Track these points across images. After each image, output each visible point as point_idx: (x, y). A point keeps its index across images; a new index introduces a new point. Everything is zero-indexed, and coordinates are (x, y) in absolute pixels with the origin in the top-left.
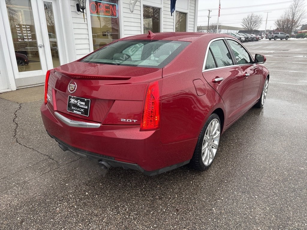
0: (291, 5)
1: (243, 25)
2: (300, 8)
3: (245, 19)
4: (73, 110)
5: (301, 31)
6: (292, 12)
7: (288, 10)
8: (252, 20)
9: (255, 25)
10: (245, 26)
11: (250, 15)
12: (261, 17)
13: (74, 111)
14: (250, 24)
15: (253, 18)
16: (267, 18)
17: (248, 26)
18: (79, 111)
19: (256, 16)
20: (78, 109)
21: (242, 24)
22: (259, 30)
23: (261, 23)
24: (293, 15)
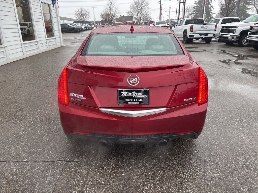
0: (108, 3)
1: (76, 17)
2: (114, 6)
3: (77, 12)
4: (127, 102)
5: (117, 22)
6: (109, 8)
7: (106, 6)
8: (82, 14)
9: (85, 17)
10: (78, 18)
11: (80, 9)
12: (89, 11)
13: (129, 103)
14: (81, 16)
15: (83, 11)
16: (94, 12)
17: (80, 17)
18: (136, 101)
19: (85, 10)
20: (134, 100)
21: (75, 15)
22: (89, 21)
23: (89, 16)
24: (111, 10)
